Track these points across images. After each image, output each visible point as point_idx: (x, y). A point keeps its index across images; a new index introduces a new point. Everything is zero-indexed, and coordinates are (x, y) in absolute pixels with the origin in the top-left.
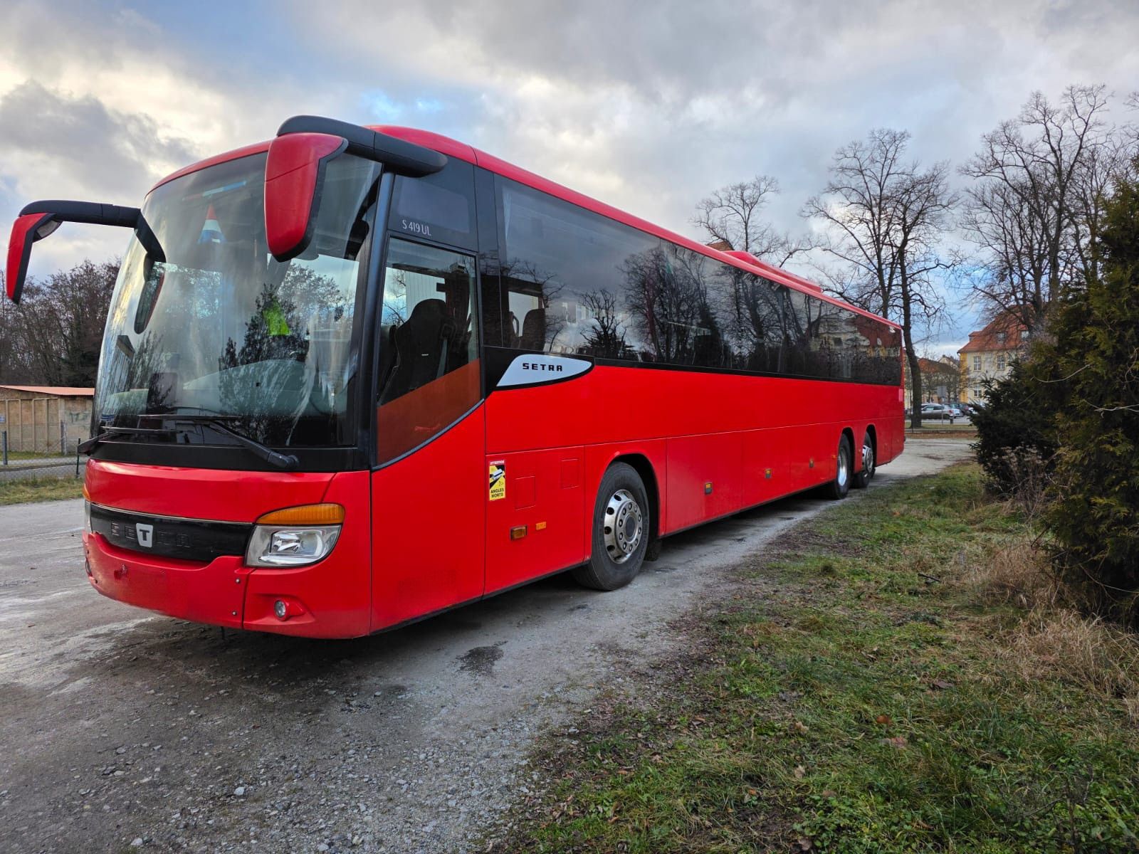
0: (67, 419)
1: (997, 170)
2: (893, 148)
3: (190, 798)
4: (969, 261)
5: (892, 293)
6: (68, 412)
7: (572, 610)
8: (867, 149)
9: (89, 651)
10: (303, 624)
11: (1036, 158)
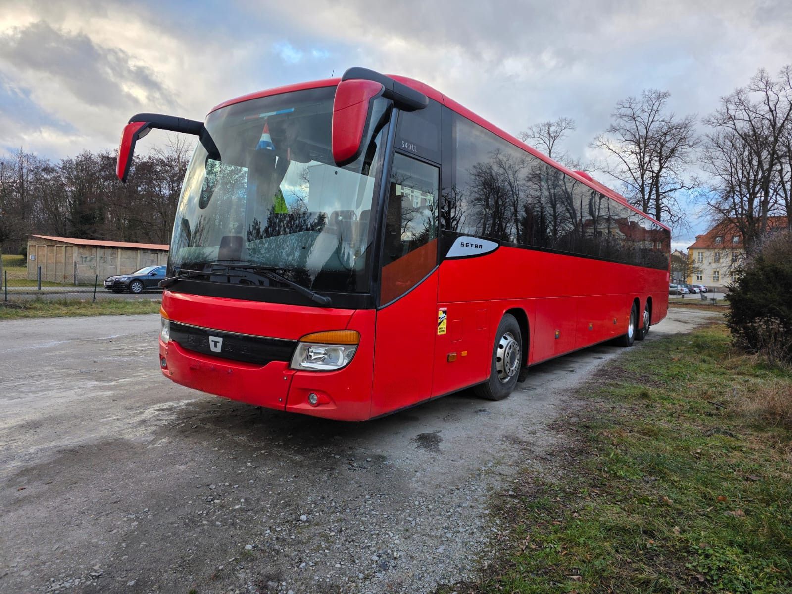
0: (79, 260)
1: (730, 122)
2: (657, 103)
3: (272, 521)
4: (705, 185)
5: (650, 204)
6: (80, 255)
7: (476, 412)
8: (639, 103)
9: (162, 420)
10: (329, 409)
11: (758, 115)
